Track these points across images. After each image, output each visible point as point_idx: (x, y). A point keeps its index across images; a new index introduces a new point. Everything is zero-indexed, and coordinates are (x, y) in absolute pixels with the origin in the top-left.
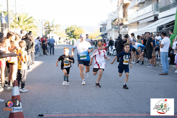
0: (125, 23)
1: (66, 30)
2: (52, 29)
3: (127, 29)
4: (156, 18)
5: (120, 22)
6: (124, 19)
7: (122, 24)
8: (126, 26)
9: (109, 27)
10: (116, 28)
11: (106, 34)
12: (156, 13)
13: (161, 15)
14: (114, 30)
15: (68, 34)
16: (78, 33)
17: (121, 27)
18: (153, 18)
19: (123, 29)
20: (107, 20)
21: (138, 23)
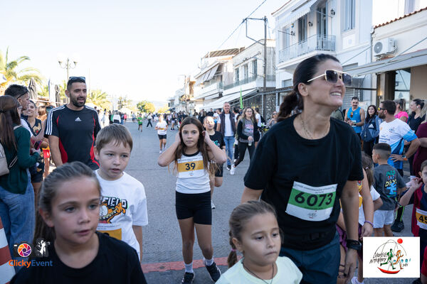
0: (192, 99)
1: (138, 105)
2: (124, 103)
3: (193, 104)
4: (221, 95)
5: (187, 98)
6: (191, 96)
7: (188, 100)
8: (193, 102)
9: (177, 102)
10: (183, 104)
11: (174, 109)
12: (221, 91)
13: (225, 93)
14: (181, 105)
15: (139, 108)
16: (148, 108)
17: (188, 103)
18: (218, 95)
19: (190, 105)
20: (175, 97)
21: (204, 99)
